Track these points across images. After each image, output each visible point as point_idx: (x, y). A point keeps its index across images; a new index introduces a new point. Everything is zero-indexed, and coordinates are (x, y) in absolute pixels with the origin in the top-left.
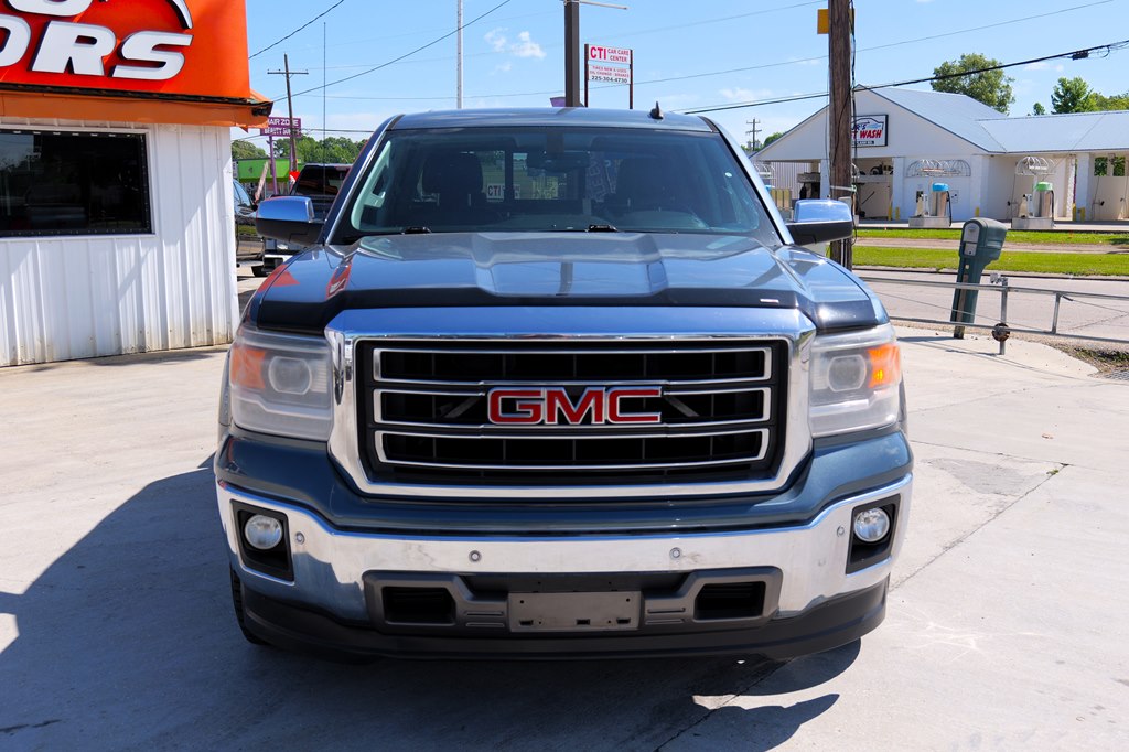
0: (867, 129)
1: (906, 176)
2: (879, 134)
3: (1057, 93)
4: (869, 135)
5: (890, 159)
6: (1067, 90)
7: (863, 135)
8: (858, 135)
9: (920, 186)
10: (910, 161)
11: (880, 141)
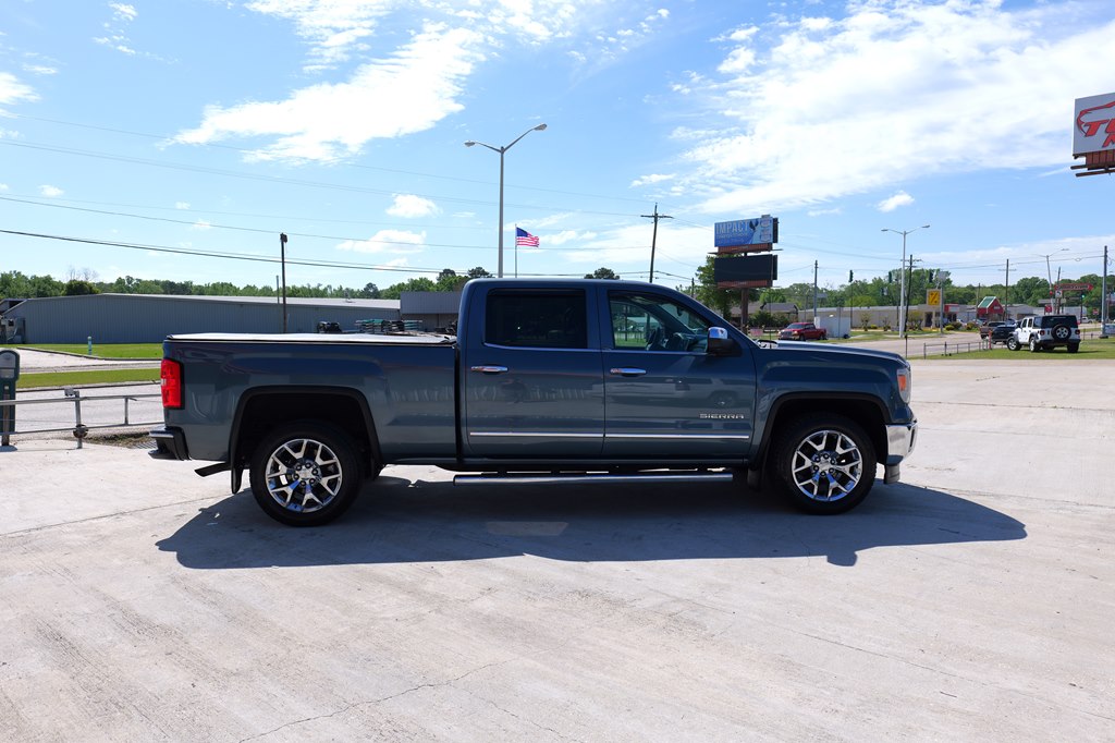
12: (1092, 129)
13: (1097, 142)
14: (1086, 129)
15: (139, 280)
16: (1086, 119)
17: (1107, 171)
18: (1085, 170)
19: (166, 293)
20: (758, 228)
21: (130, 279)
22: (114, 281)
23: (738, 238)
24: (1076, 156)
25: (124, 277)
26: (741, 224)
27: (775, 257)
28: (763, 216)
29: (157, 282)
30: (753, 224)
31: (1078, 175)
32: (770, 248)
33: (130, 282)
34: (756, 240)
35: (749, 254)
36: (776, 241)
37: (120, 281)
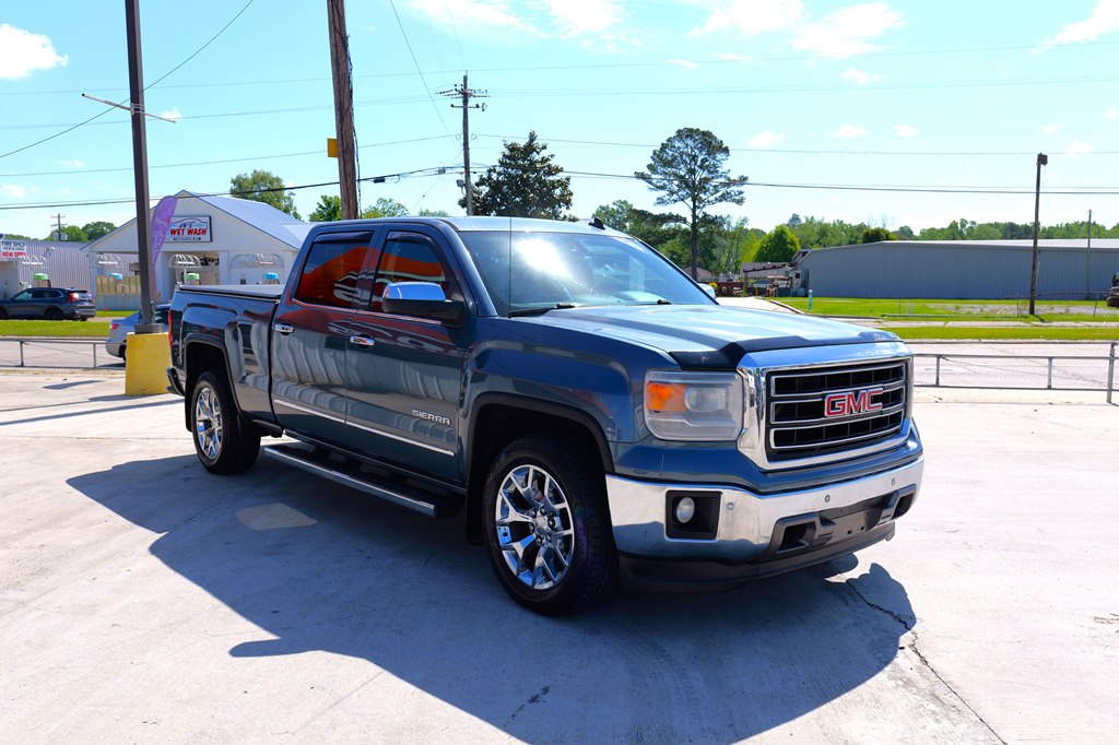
0: (193, 227)
1: (230, 266)
2: (204, 232)
3: (321, 206)
4: (196, 232)
5: (215, 253)
6: (329, 204)
7: (190, 232)
8: (186, 232)
9: (243, 275)
10: (232, 255)
11: (206, 237)
15: (973, 223)
19: (1004, 238)
21: (964, 223)
22: (946, 226)
25: (958, 221)
29: (996, 225)
33: (963, 226)
37: (953, 226)
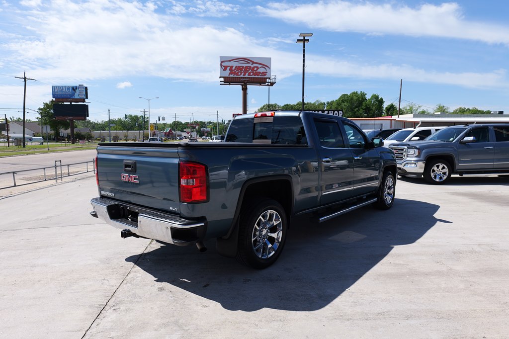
12: (225, 68)
13: (227, 73)
14: (223, 68)
16: (223, 64)
17: (230, 84)
18: (223, 83)
20: (77, 91)
23: (66, 95)
24: (220, 77)
26: (68, 88)
27: (87, 106)
28: (79, 85)
30: (74, 89)
31: (221, 84)
32: (84, 102)
34: (76, 96)
35: (73, 103)
36: (87, 98)
